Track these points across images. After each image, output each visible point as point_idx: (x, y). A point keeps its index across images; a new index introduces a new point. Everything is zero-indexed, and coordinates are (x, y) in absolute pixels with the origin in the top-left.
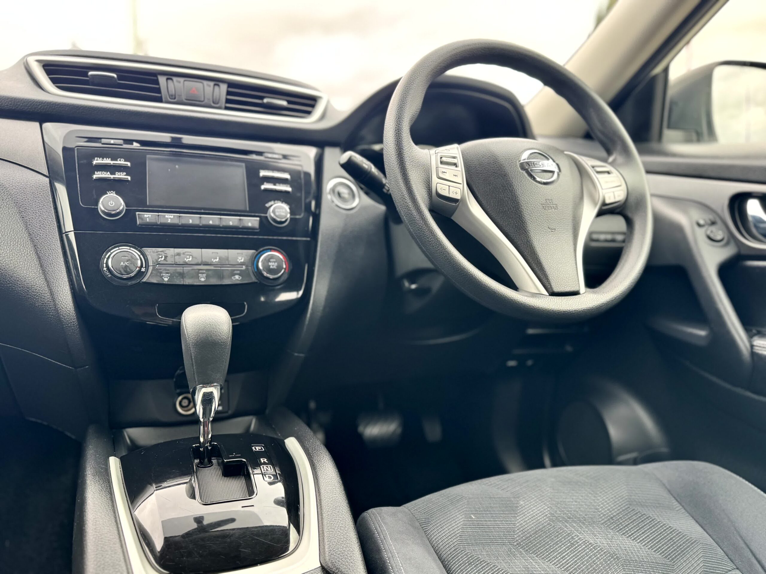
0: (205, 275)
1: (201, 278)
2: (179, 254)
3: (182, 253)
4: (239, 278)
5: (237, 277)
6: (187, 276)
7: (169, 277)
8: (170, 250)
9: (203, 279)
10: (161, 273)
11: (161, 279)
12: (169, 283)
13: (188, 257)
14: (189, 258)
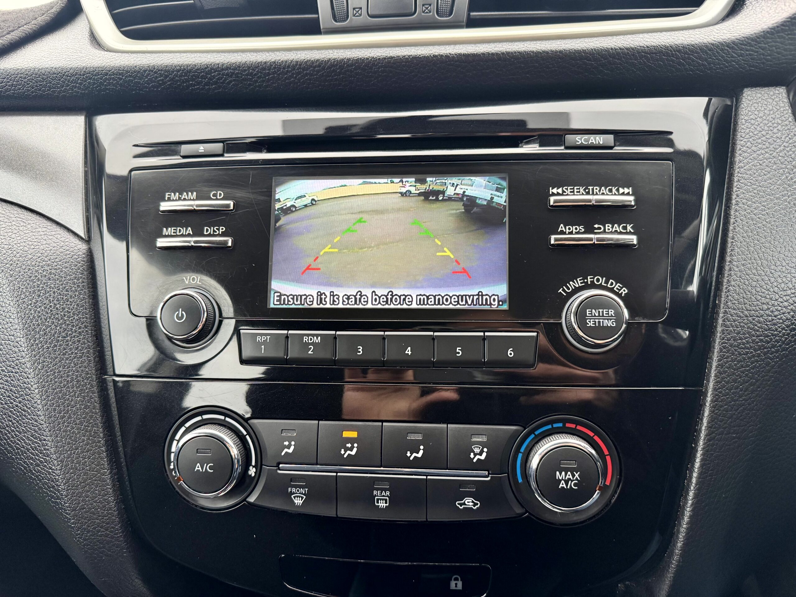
0: (388, 493)
1: (378, 500)
4: (475, 504)
5: (469, 502)
9: (382, 505)
13: (349, 445)
14: (351, 449)
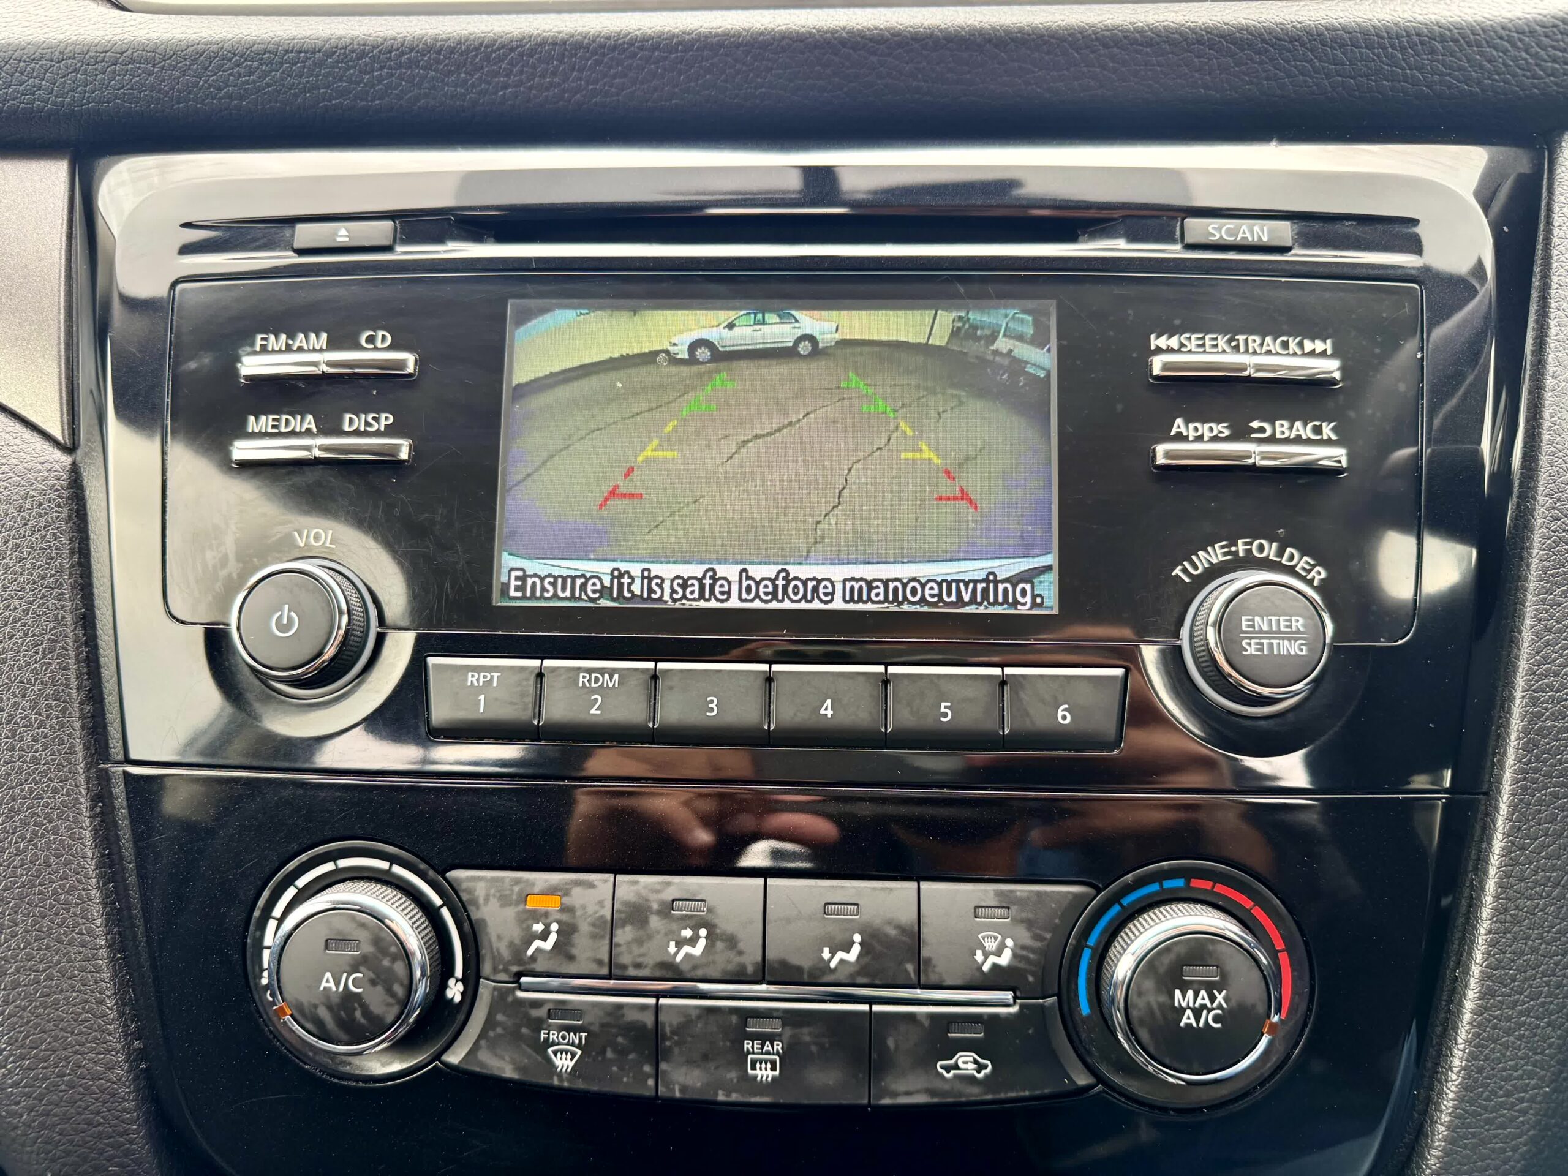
2: (637, 914)
3: (655, 906)
6: (676, 1050)
7: (579, 1052)
8: (591, 885)
10: (538, 1025)
11: (539, 1058)
12: (580, 1085)
